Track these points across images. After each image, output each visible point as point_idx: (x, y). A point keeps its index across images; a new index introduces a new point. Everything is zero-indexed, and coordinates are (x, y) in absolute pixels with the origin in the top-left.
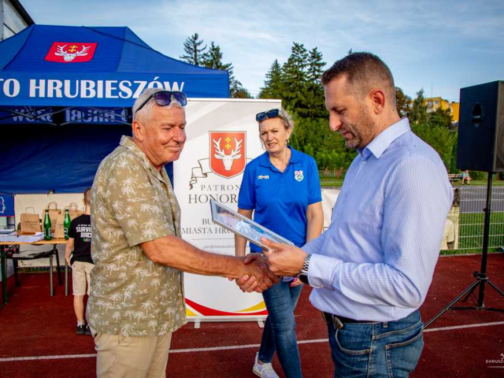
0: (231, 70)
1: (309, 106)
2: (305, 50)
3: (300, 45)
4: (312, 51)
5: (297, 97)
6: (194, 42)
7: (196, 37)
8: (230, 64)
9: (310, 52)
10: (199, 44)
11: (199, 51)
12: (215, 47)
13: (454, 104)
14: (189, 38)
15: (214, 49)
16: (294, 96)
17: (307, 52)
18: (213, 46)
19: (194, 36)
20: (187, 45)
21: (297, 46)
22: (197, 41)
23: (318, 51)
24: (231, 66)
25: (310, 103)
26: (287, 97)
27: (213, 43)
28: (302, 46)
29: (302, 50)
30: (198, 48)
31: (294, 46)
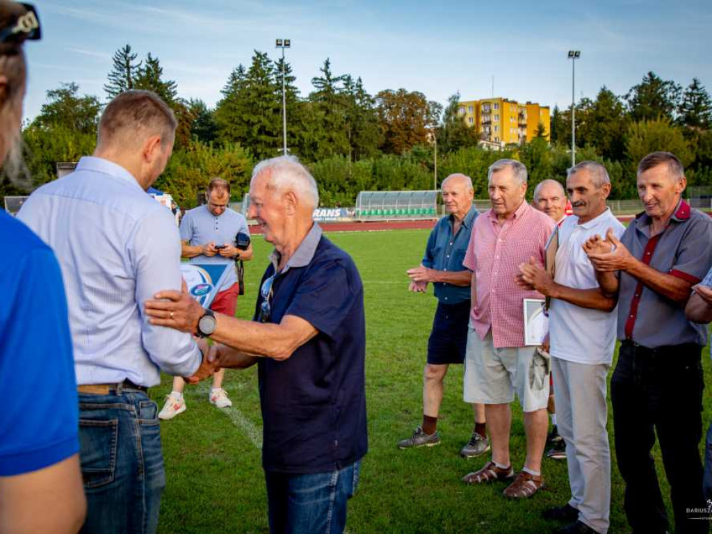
0: (175, 89)
1: (275, 133)
2: (269, 61)
3: (262, 54)
4: (278, 62)
5: (260, 122)
6: (125, 57)
7: (128, 50)
8: (173, 83)
9: (276, 63)
10: (132, 58)
11: (133, 68)
12: (153, 60)
13: (529, 106)
14: (119, 51)
15: (151, 62)
16: (256, 121)
17: (272, 63)
18: (150, 58)
19: (125, 49)
20: (116, 60)
21: (259, 55)
22: (129, 55)
23: (286, 61)
24: (174, 85)
25: (275, 129)
26: (249, 121)
27: (149, 54)
28: (265, 55)
29: (265, 61)
30: (132, 63)
31: (256, 55)
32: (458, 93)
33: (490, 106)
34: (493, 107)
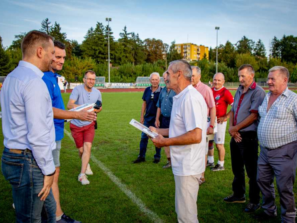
0: (66, 36)
1: (105, 54)
2: (103, 26)
3: (100, 23)
4: (106, 26)
5: (99, 49)
6: (46, 23)
7: (47, 20)
8: (65, 33)
9: (105, 27)
10: (49, 23)
11: (49, 27)
12: (57, 24)
13: (201, 46)
14: (44, 20)
15: (56, 25)
16: (98, 49)
17: (104, 27)
18: (56, 24)
19: (46, 20)
20: (43, 24)
21: (99, 24)
22: (48, 22)
23: (109, 26)
24: (65, 34)
25: (105, 52)
26: (95, 49)
27: (56, 22)
28: (101, 24)
29: (101, 26)
30: (49, 25)
31: (98, 24)
32: (175, 41)
33: (186, 46)
34: (188, 46)
